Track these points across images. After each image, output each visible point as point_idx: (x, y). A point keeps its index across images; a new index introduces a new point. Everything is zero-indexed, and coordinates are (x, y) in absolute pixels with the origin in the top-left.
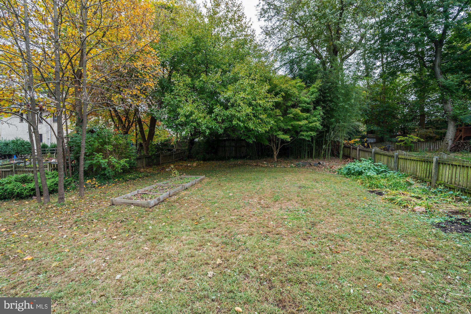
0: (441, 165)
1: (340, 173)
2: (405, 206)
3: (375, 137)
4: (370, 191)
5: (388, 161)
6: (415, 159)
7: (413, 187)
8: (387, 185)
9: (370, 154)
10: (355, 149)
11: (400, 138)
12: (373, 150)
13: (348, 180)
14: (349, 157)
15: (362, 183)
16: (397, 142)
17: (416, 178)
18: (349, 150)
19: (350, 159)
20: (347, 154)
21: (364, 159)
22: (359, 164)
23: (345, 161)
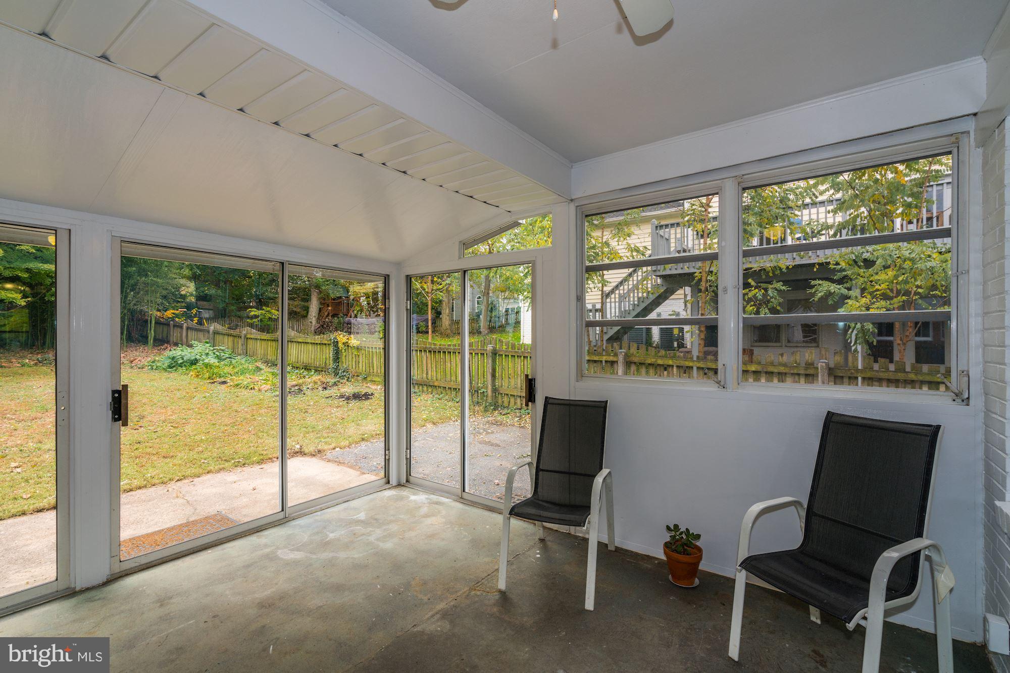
0: (290, 343)
1: (154, 367)
2: (251, 389)
3: (211, 308)
4: (210, 383)
5: (234, 343)
6: (265, 338)
7: (262, 372)
8: (232, 373)
9: (206, 335)
10: (178, 326)
11: (254, 312)
12: (212, 328)
13: (174, 375)
14: (168, 342)
15: (198, 376)
16: (248, 317)
17: (266, 362)
18: (165, 328)
19: (169, 346)
20: (162, 337)
21: (196, 342)
22: (189, 350)
23: (159, 349)
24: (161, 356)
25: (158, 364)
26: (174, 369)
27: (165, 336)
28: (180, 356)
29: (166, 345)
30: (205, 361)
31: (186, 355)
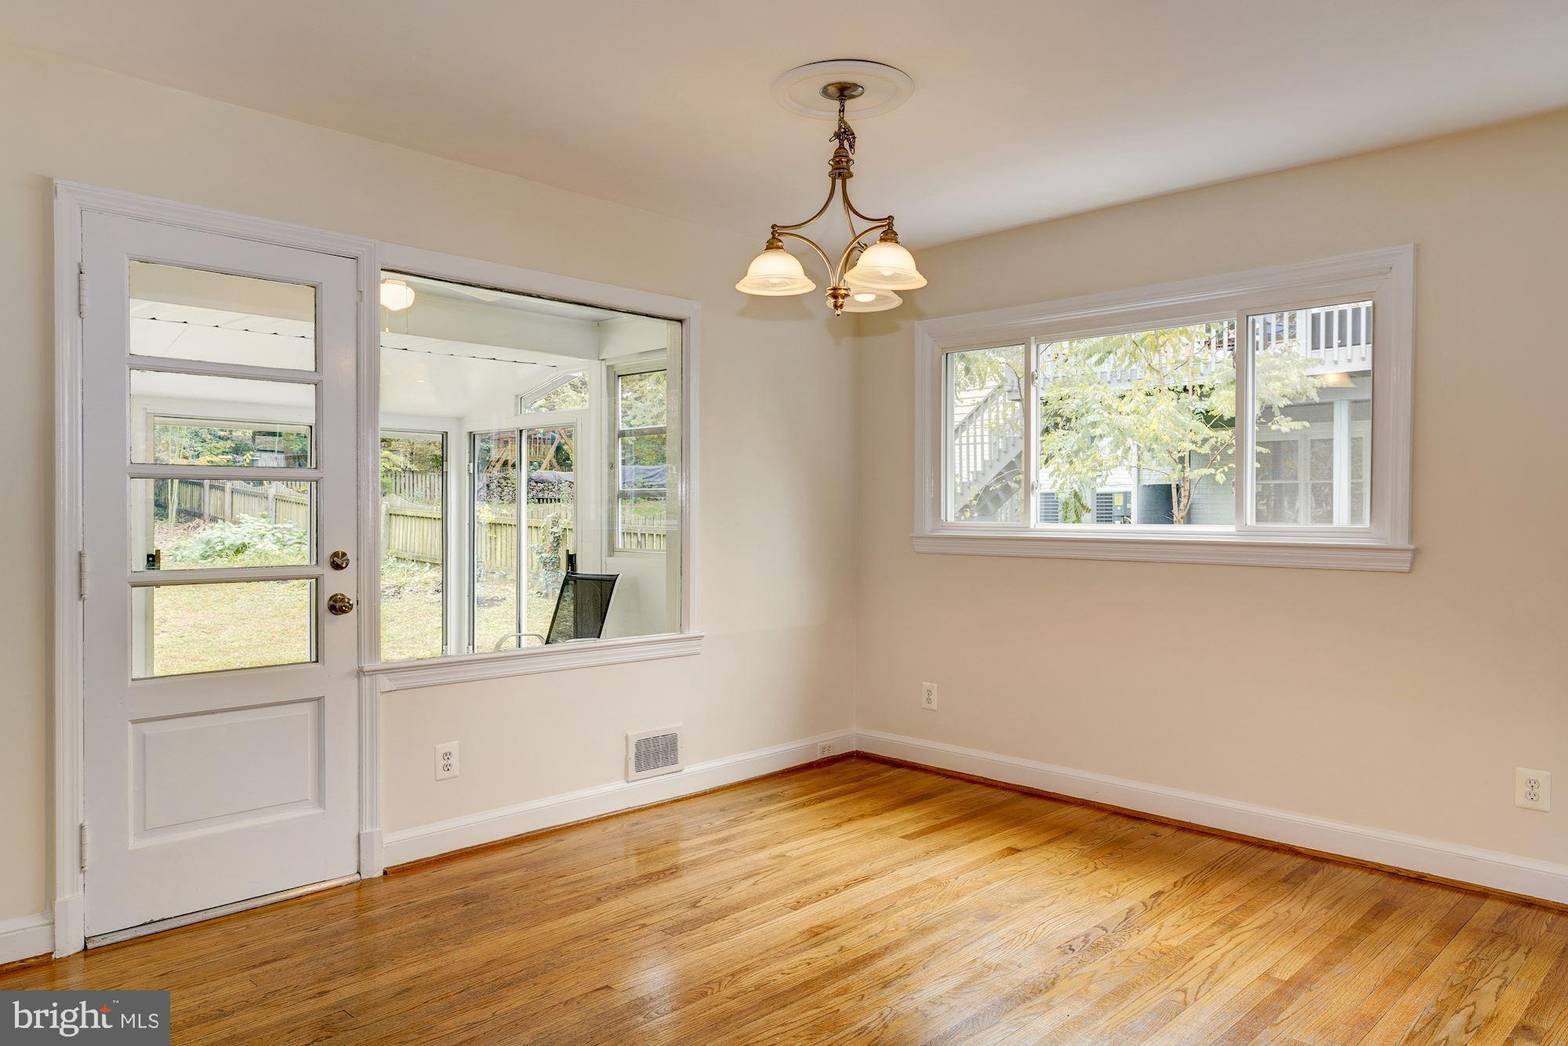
0: (394, 518)
9: (264, 503)
12: (273, 492)
14: (200, 516)
18: (196, 490)
19: (202, 521)
20: (192, 507)
21: (246, 516)
22: (234, 528)
23: (186, 527)
24: (190, 540)
25: (185, 553)
26: (210, 560)
27: (196, 506)
28: (219, 539)
29: (197, 520)
30: (257, 547)
31: (228, 537)
